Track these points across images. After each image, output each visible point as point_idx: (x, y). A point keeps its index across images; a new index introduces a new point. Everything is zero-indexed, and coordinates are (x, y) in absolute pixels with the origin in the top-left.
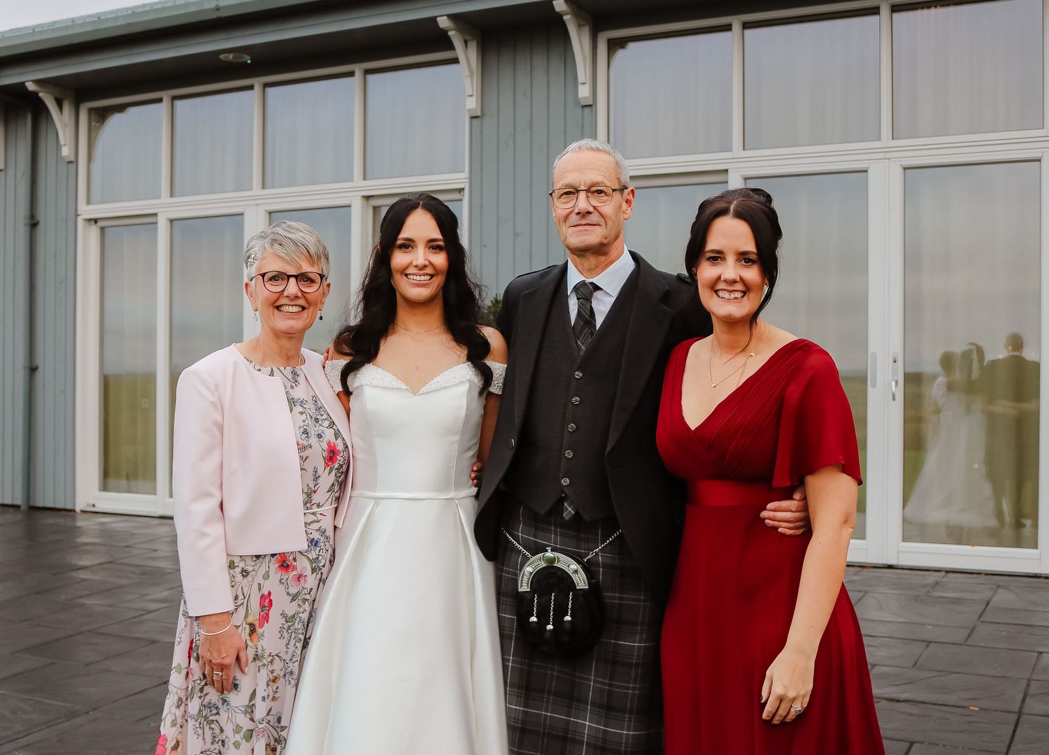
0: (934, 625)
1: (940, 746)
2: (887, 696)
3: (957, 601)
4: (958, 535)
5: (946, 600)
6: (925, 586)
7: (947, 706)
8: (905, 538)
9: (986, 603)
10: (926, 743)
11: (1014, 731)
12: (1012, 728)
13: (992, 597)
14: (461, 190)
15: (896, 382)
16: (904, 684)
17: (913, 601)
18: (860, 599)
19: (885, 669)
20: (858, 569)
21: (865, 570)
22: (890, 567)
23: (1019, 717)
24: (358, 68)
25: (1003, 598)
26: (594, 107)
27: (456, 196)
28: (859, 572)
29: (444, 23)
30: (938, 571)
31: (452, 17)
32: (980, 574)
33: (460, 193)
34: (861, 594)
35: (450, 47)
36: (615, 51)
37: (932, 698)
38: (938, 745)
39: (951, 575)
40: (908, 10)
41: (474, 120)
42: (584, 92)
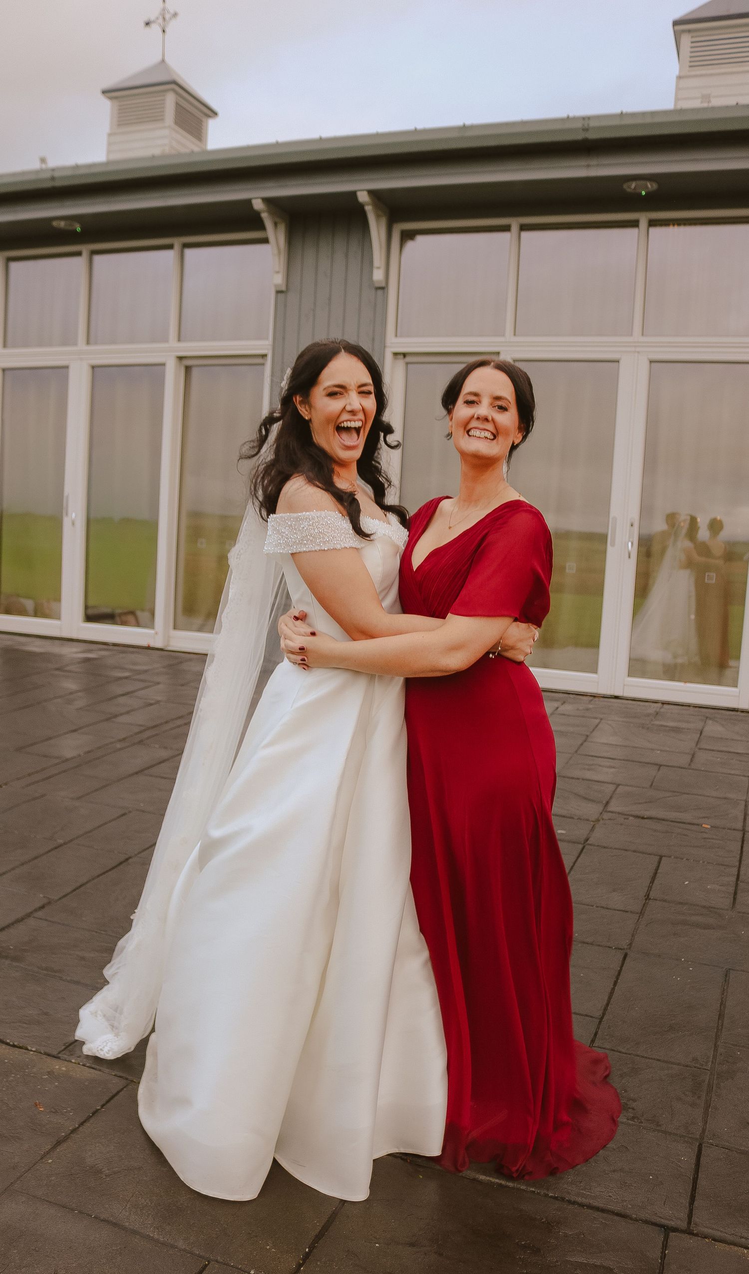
0: (661, 751)
1: (685, 859)
2: (633, 813)
3: (677, 730)
4: (671, 672)
5: (668, 728)
6: (648, 715)
7: (684, 823)
8: (631, 674)
9: (699, 732)
10: (672, 857)
11: (742, 847)
12: (740, 844)
13: (703, 728)
14: (264, 356)
15: (632, 543)
16: (646, 802)
17: (640, 729)
18: (597, 726)
19: (627, 788)
20: (591, 698)
21: (596, 699)
22: (616, 697)
23: (744, 834)
24: (177, 242)
25: (713, 728)
26: (386, 290)
27: (260, 361)
28: (592, 700)
29: (258, 205)
30: (656, 702)
31: (267, 201)
32: (689, 706)
33: (262, 358)
34: (597, 721)
35: (261, 227)
36: (405, 242)
37: (673, 815)
38: (682, 859)
39: (665, 706)
40: (690, 224)
41: (279, 294)
42: (378, 275)
